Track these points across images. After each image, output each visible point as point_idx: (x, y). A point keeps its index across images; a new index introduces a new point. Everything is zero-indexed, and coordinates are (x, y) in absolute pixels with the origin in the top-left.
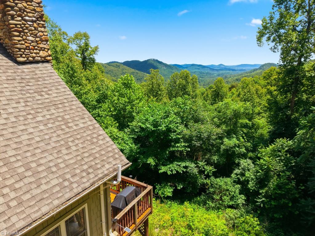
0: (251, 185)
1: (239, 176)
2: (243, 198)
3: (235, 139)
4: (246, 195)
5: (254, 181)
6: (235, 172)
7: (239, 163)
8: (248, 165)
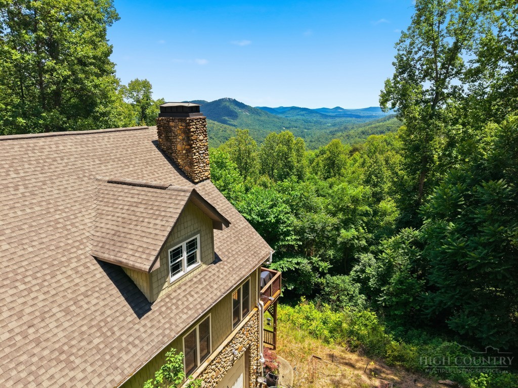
1: (359, 273)
3: (353, 230)
4: (367, 295)
6: (354, 269)
7: (359, 258)
8: (369, 260)
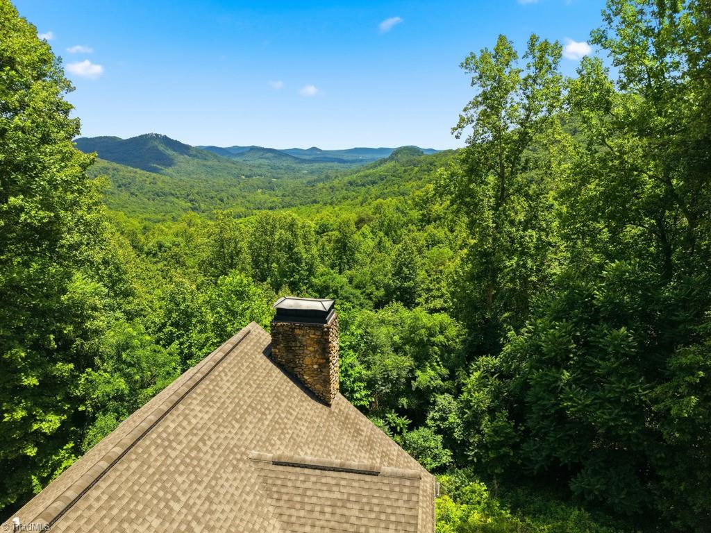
0: (457, 434)
2: (449, 454)
5: (461, 427)
6: (430, 416)
7: (435, 402)
8: (450, 403)
